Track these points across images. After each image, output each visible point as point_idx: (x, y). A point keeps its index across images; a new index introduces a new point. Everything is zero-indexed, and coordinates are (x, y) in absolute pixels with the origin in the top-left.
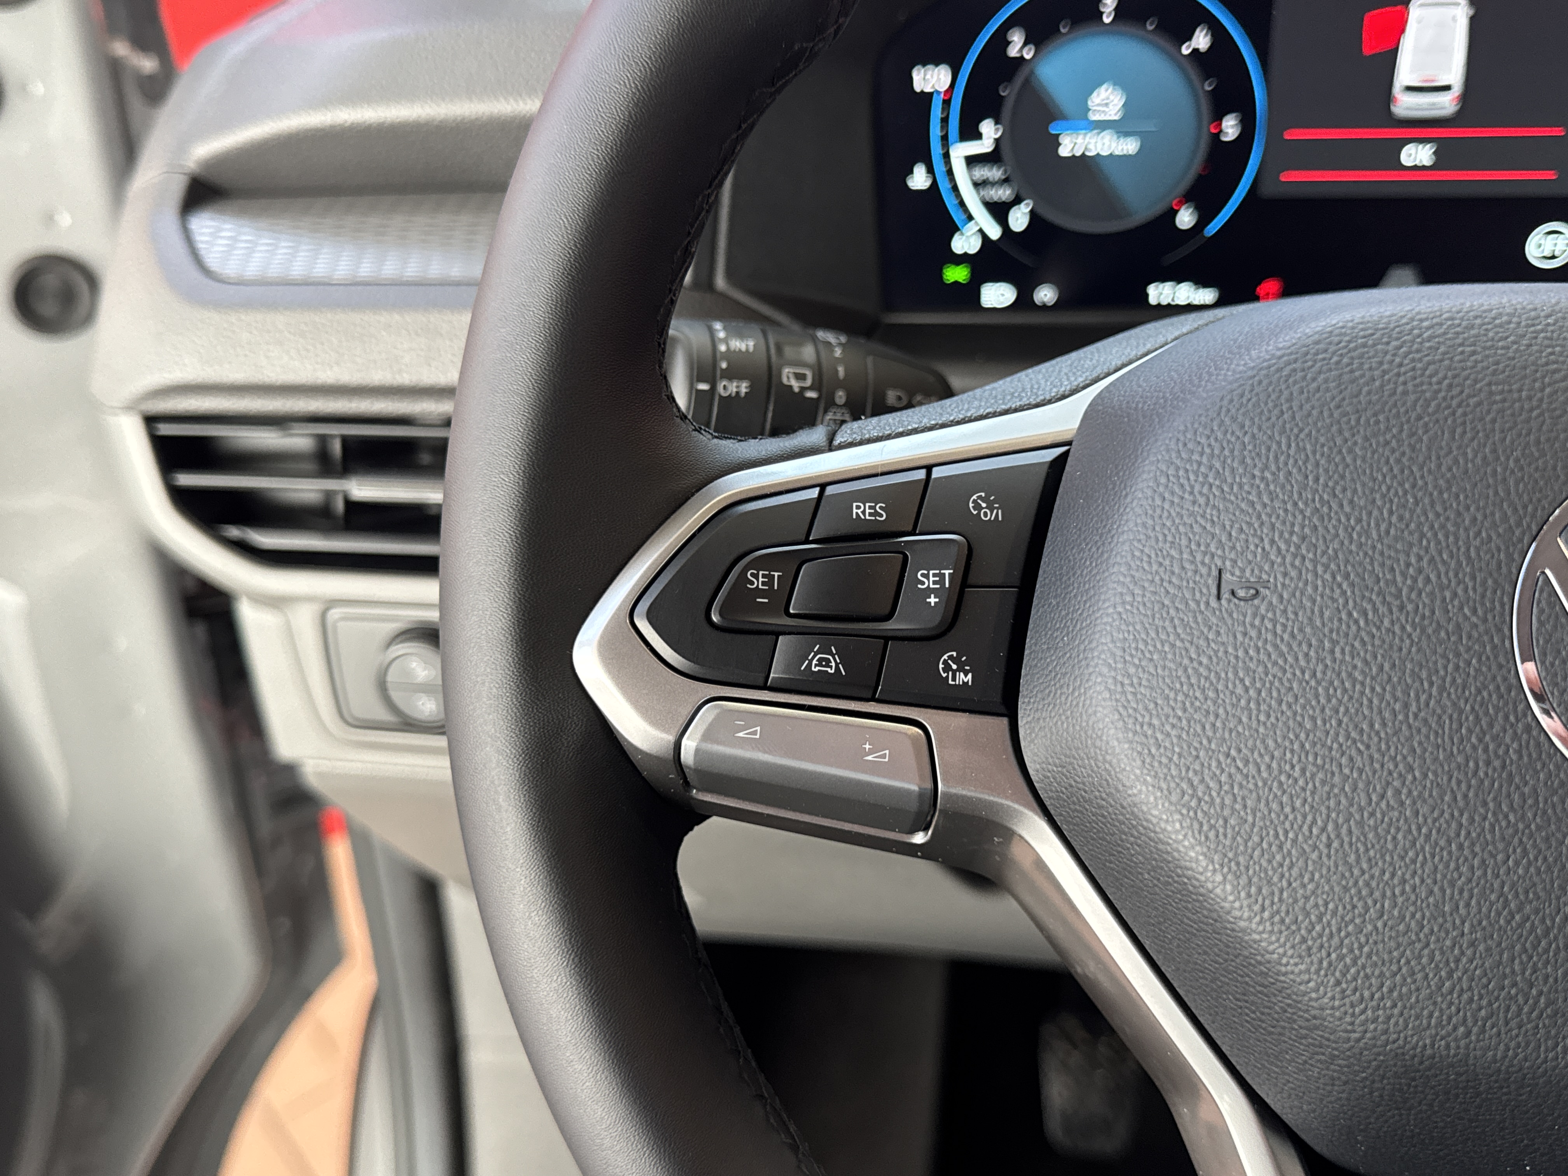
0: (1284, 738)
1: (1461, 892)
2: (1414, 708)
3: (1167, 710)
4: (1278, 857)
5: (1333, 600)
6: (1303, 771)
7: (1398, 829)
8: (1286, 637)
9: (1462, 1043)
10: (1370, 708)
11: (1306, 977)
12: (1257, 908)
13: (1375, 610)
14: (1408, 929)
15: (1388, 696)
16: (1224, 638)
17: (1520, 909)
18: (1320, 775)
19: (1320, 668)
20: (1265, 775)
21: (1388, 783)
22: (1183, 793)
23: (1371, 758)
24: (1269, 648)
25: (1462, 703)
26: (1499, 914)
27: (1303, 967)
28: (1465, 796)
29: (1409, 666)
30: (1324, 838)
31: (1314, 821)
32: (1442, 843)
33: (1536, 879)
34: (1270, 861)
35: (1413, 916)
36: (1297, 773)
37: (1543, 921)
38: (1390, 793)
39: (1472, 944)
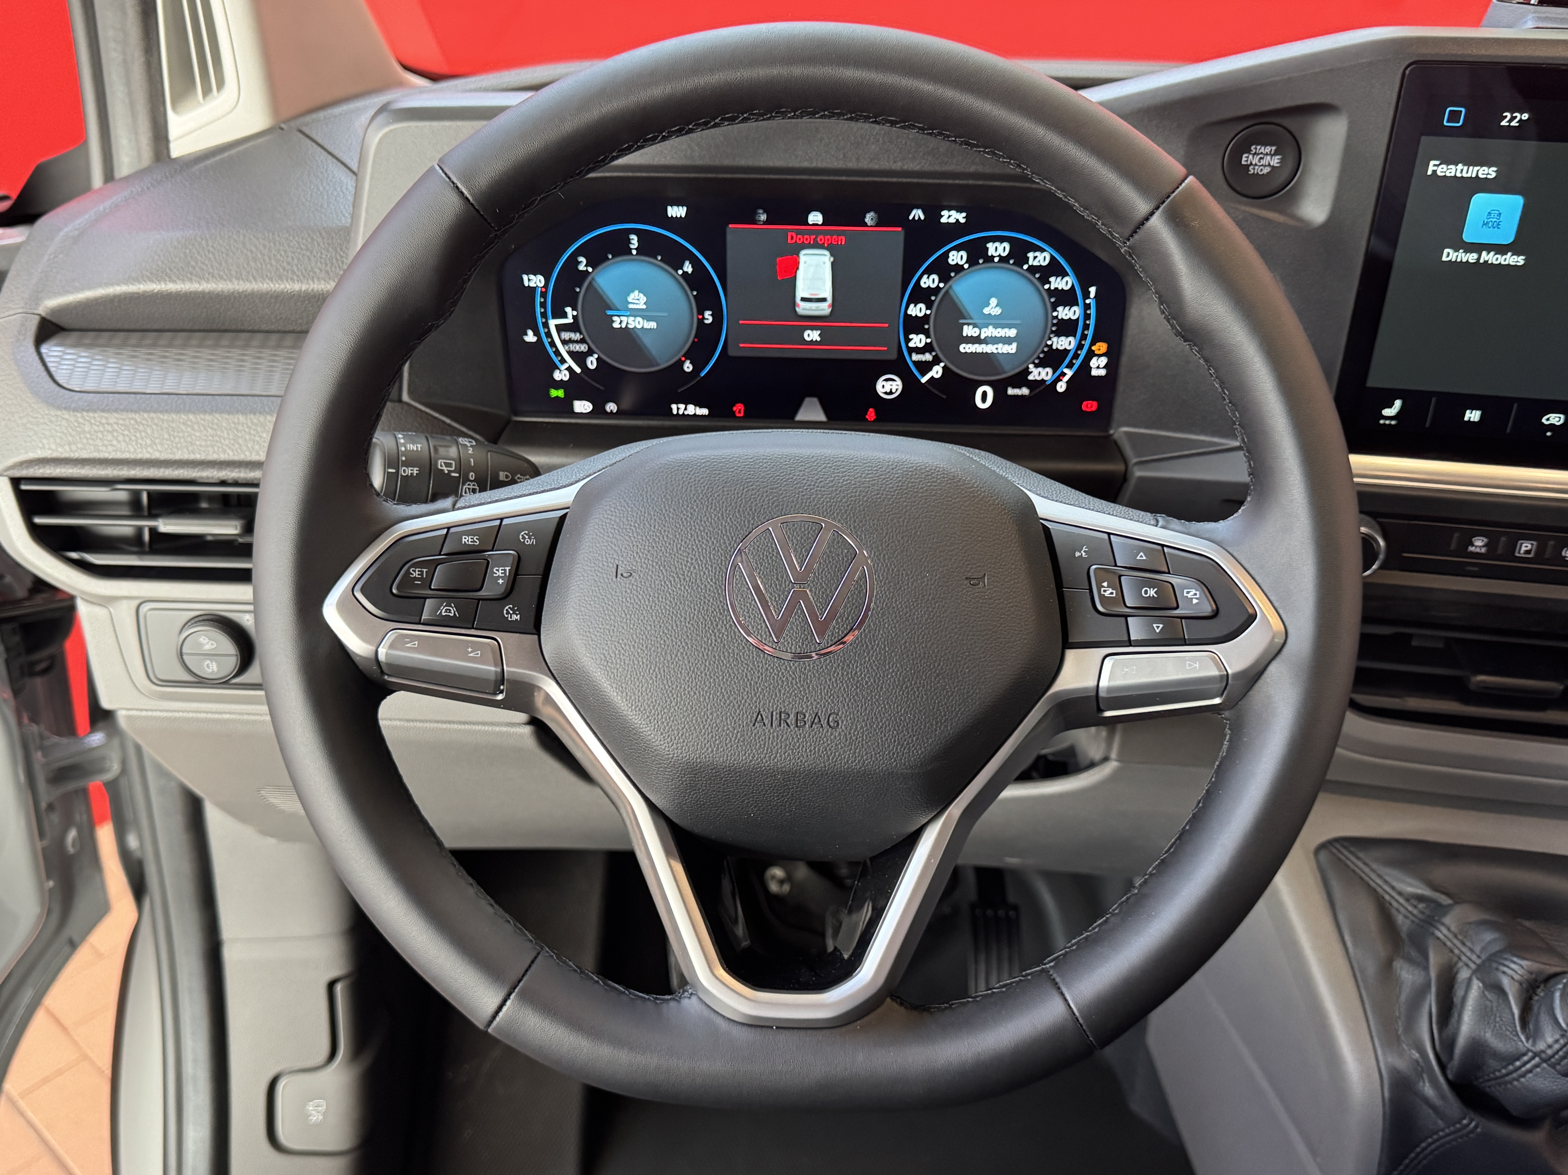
0: (640, 634)
1: (706, 692)
2: (688, 620)
3: (596, 625)
4: (637, 683)
5: (659, 576)
6: (646, 647)
7: (682, 669)
8: (641, 592)
9: (711, 755)
10: (672, 620)
11: (650, 733)
12: (630, 705)
13: (675, 581)
14: (687, 709)
15: (679, 615)
16: (618, 594)
17: (729, 698)
18: (653, 649)
19: (654, 605)
20: (632, 650)
21: (678, 650)
22: (601, 659)
23: (672, 640)
24: (635, 597)
25: (706, 617)
26: (721, 700)
27: (648, 728)
28: (707, 654)
29: (687, 602)
30: (654, 674)
31: (651, 668)
32: (699, 673)
33: (734, 686)
34: (634, 685)
35: (689, 703)
36: (644, 649)
37: (737, 702)
38: (679, 654)
39: (711, 714)
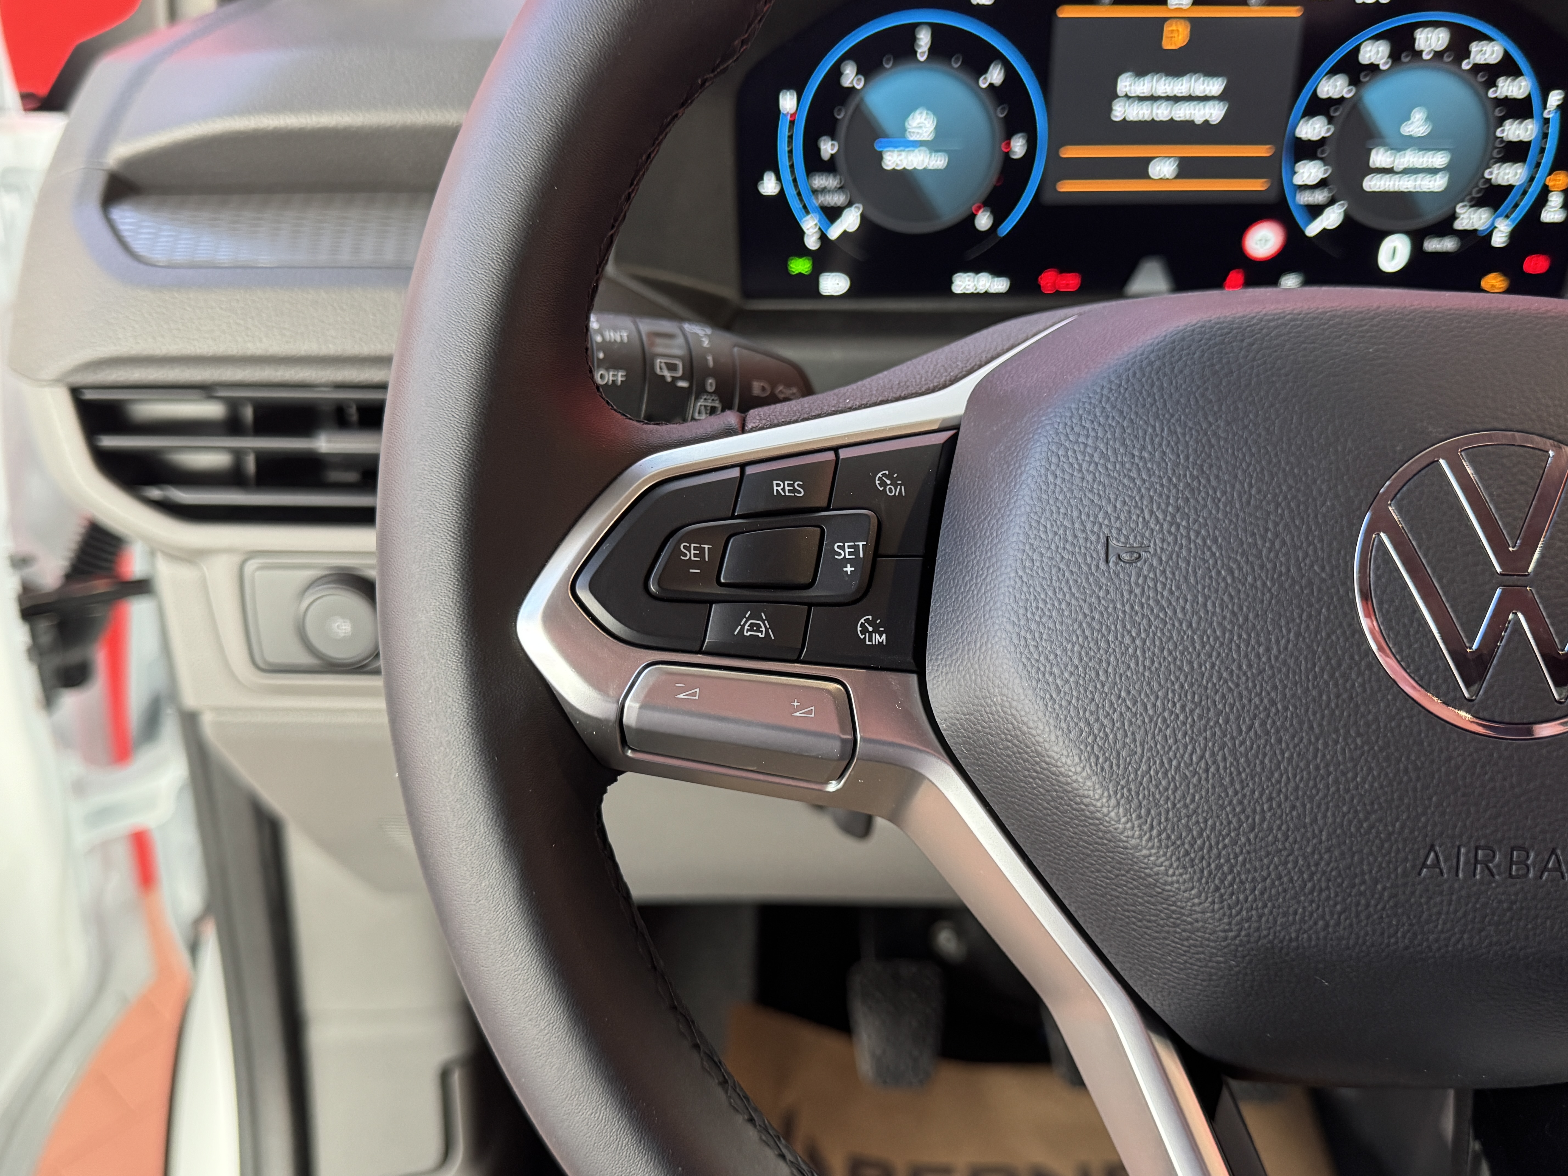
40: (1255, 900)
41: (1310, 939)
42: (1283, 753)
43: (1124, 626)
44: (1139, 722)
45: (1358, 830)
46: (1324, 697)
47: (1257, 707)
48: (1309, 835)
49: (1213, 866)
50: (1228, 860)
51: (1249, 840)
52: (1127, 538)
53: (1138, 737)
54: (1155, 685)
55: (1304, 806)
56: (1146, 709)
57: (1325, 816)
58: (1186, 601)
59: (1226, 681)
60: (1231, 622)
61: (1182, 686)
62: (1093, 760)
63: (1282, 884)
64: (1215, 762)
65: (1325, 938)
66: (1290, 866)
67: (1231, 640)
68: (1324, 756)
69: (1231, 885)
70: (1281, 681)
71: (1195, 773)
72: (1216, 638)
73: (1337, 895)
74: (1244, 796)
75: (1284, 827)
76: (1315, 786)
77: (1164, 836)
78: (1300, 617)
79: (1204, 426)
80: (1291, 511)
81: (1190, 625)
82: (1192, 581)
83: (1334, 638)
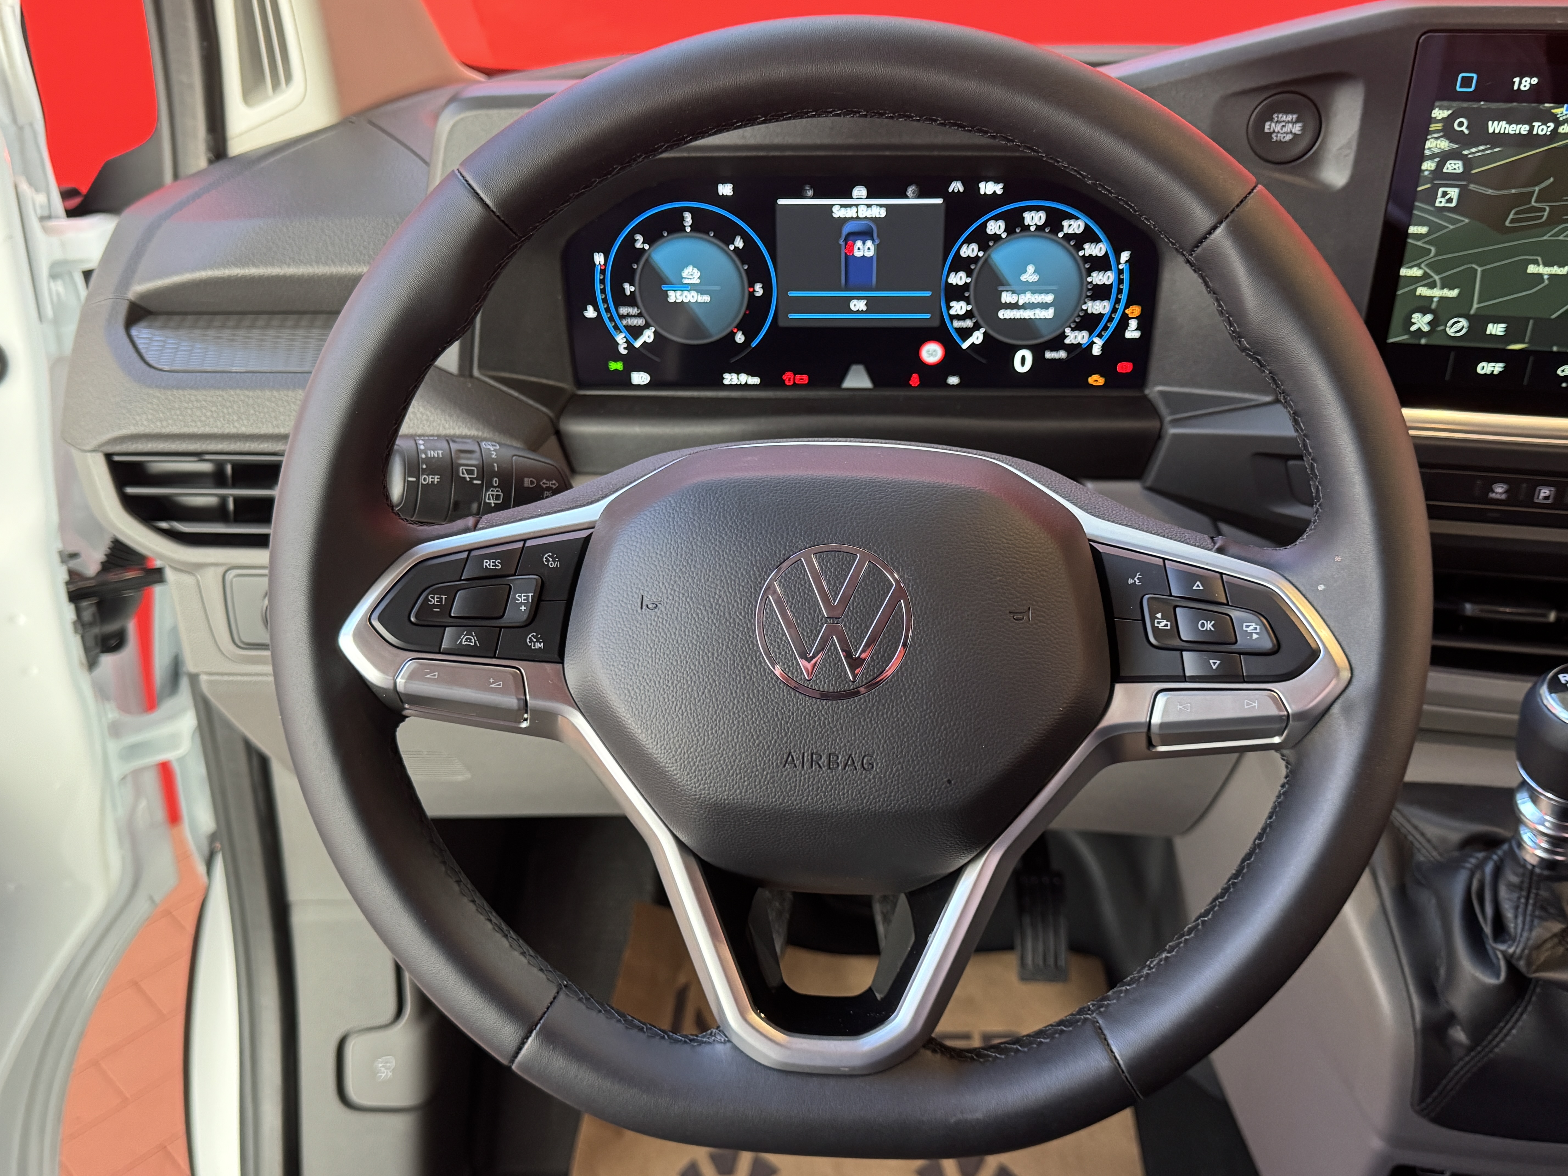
40: (706, 780)
41: (734, 799)
42: (718, 706)
43: (647, 642)
44: (652, 691)
45: (753, 744)
46: (738, 678)
47: (706, 683)
48: (730, 746)
49: (686, 762)
50: (693, 759)
51: (702, 749)
52: (651, 596)
53: (651, 698)
54: (660, 672)
55: (727, 732)
56: (655, 684)
57: (737, 737)
58: (676, 629)
59: (692, 670)
60: (696, 640)
61: (672, 672)
62: (630, 709)
63: (718, 771)
64: (686, 710)
65: (741, 799)
66: (722, 762)
67: (696, 649)
68: (737, 707)
69: (695, 772)
70: (718, 670)
71: (677, 716)
72: (689, 648)
73: (744, 777)
74: (700, 727)
75: (718, 743)
76: (733, 722)
77: (663, 748)
78: (729, 638)
79: (691, 539)
80: (728, 584)
81: (677, 642)
82: (679, 619)
83: (744, 648)
